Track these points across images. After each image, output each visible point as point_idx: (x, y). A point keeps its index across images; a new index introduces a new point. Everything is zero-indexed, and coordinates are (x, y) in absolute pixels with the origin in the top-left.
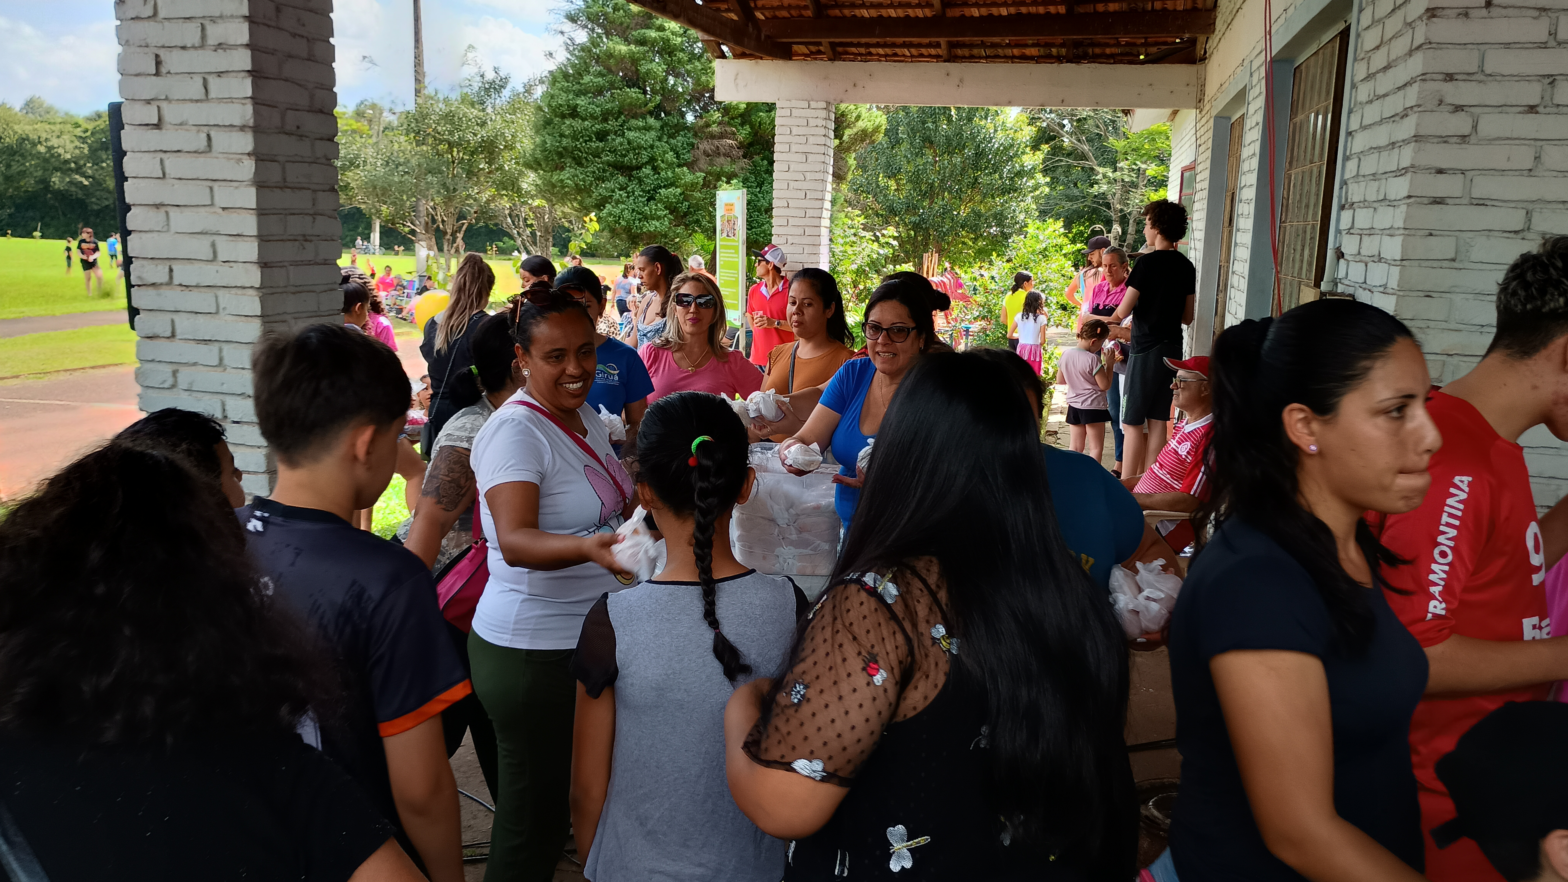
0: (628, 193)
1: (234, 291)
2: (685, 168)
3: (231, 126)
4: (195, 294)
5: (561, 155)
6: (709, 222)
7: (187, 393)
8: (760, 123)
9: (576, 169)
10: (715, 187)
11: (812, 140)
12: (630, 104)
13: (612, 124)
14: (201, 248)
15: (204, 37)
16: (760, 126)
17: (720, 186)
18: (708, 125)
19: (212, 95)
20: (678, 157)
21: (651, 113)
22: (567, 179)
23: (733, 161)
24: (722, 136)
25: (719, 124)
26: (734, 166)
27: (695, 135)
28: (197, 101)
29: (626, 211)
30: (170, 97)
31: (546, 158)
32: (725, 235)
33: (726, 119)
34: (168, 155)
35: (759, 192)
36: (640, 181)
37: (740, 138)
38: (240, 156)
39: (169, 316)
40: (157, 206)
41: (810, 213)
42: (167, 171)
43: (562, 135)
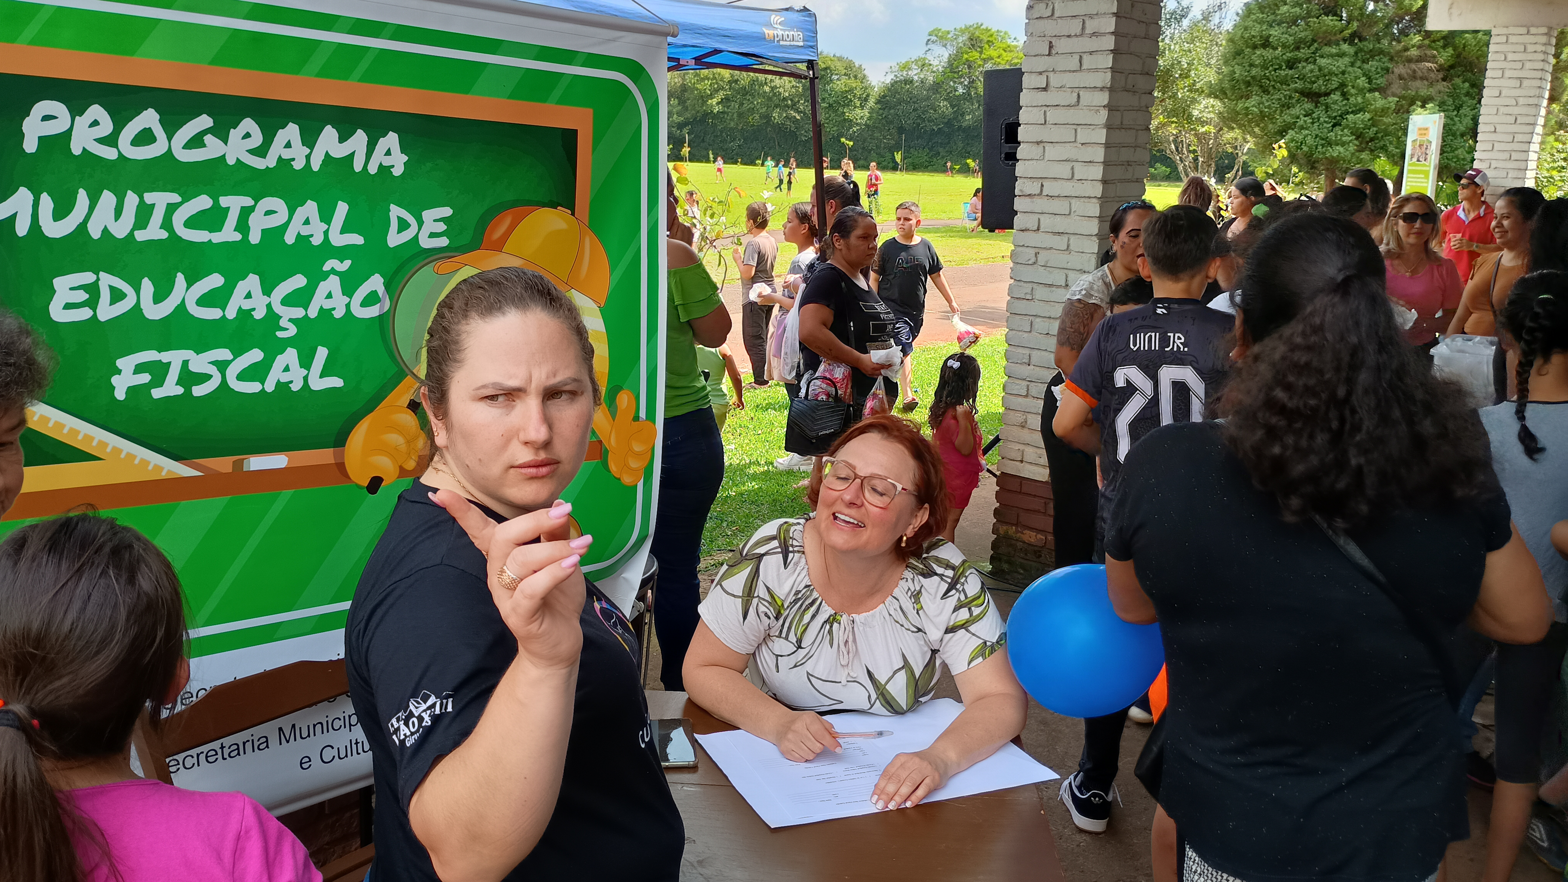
0: (1313, 119)
1: (1082, 200)
2: (1377, 94)
3: (1095, 87)
4: (1056, 202)
5: (1248, 84)
6: (1397, 148)
7: (1044, 268)
8: (1464, 44)
9: (1262, 97)
10: (1408, 112)
11: (1528, 65)
12: (1326, 32)
13: (1303, 53)
14: (1064, 170)
15: (1083, 28)
16: (1464, 47)
17: (1414, 111)
18: (1406, 49)
19: (1084, 67)
20: (1370, 83)
21: (1345, 40)
22: (1253, 106)
23: (1431, 85)
24: (1420, 59)
25: (1419, 47)
26: (1431, 89)
27: (1391, 59)
28: (1074, 71)
29: (1309, 137)
30: (1055, 69)
31: (1233, 88)
32: (1415, 160)
33: (1427, 42)
34: (1049, 108)
35: (1456, 116)
36: (1327, 107)
37: (1441, 61)
38: (1098, 108)
39: (1038, 216)
40: (1038, 143)
41: (1519, 138)
42: (1048, 119)
43: (1251, 65)
